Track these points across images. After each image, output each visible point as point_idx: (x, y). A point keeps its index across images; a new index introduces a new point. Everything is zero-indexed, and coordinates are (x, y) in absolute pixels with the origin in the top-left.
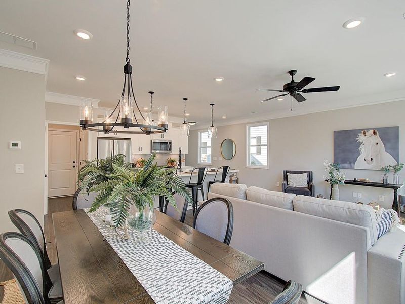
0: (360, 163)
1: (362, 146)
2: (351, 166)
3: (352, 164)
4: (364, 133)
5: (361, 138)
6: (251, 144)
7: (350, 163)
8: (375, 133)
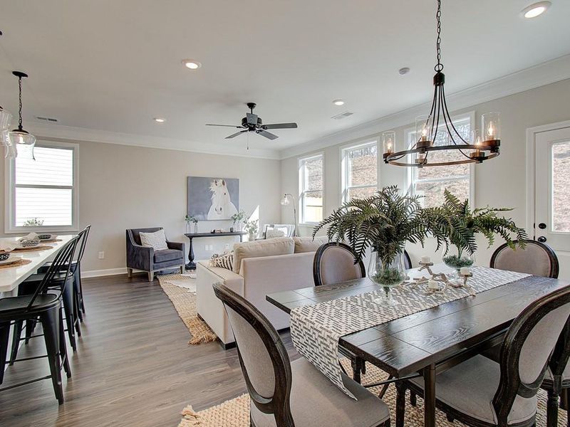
0: (213, 214)
1: (214, 196)
2: (205, 217)
3: (206, 215)
4: (216, 182)
5: (213, 188)
6: (17, 182)
7: (204, 214)
8: (223, 184)
